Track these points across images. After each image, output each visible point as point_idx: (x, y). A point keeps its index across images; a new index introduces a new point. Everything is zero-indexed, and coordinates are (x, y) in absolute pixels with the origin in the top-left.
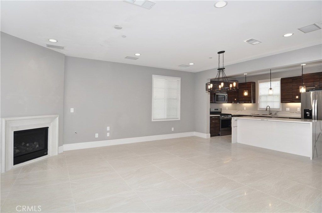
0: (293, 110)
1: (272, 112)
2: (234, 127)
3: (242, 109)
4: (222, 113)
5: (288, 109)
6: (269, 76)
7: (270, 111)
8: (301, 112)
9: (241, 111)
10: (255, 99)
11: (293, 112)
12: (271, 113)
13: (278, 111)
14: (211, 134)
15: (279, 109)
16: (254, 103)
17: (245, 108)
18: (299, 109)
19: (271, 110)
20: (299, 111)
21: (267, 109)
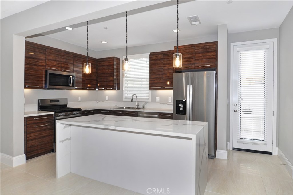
0: (164, 100)
1: (140, 103)
2: (60, 141)
3: (104, 100)
4: (68, 106)
5: (158, 99)
6: (137, 50)
7: (137, 102)
8: (172, 103)
9: (103, 102)
10: (120, 84)
11: (164, 104)
12: (138, 104)
13: (146, 103)
14: (26, 156)
15: (148, 99)
16: (118, 90)
17: (107, 98)
18: (170, 99)
19: (138, 100)
20: (171, 101)
21: (132, 99)
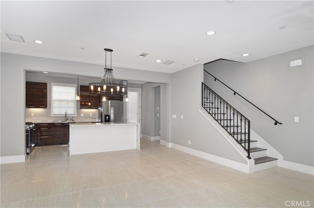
0: (87, 116)
5: (82, 115)
6: (64, 80)
11: (87, 118)
12: (67, 118)
13: (73, 117)
15: (75, 115)
17: (33, 115)
18: (91, 114)
